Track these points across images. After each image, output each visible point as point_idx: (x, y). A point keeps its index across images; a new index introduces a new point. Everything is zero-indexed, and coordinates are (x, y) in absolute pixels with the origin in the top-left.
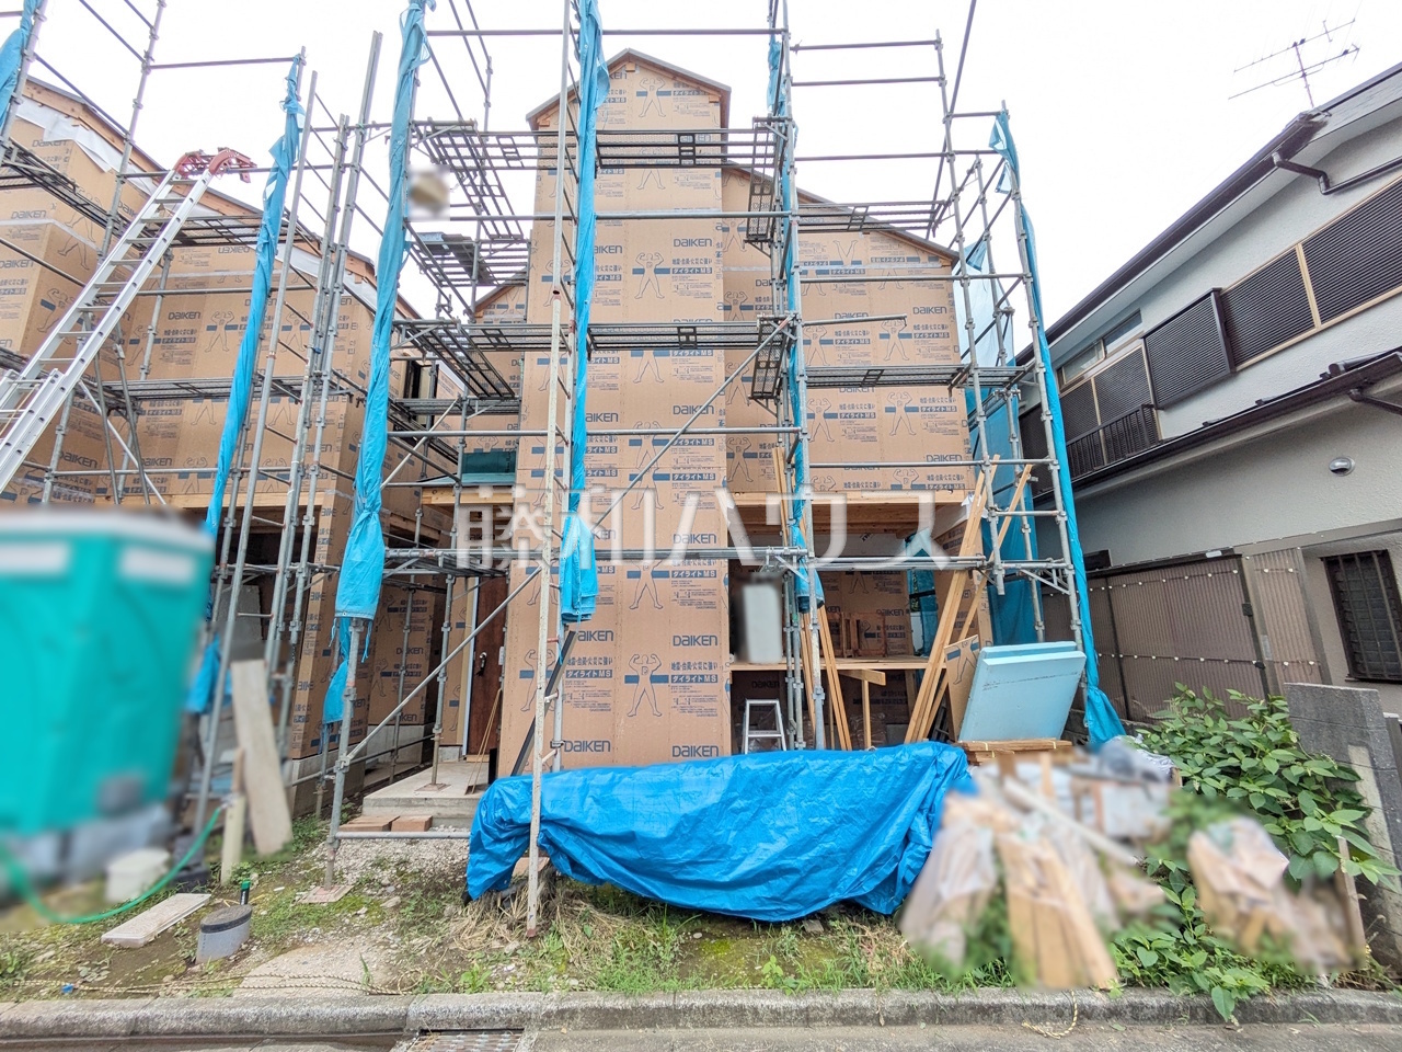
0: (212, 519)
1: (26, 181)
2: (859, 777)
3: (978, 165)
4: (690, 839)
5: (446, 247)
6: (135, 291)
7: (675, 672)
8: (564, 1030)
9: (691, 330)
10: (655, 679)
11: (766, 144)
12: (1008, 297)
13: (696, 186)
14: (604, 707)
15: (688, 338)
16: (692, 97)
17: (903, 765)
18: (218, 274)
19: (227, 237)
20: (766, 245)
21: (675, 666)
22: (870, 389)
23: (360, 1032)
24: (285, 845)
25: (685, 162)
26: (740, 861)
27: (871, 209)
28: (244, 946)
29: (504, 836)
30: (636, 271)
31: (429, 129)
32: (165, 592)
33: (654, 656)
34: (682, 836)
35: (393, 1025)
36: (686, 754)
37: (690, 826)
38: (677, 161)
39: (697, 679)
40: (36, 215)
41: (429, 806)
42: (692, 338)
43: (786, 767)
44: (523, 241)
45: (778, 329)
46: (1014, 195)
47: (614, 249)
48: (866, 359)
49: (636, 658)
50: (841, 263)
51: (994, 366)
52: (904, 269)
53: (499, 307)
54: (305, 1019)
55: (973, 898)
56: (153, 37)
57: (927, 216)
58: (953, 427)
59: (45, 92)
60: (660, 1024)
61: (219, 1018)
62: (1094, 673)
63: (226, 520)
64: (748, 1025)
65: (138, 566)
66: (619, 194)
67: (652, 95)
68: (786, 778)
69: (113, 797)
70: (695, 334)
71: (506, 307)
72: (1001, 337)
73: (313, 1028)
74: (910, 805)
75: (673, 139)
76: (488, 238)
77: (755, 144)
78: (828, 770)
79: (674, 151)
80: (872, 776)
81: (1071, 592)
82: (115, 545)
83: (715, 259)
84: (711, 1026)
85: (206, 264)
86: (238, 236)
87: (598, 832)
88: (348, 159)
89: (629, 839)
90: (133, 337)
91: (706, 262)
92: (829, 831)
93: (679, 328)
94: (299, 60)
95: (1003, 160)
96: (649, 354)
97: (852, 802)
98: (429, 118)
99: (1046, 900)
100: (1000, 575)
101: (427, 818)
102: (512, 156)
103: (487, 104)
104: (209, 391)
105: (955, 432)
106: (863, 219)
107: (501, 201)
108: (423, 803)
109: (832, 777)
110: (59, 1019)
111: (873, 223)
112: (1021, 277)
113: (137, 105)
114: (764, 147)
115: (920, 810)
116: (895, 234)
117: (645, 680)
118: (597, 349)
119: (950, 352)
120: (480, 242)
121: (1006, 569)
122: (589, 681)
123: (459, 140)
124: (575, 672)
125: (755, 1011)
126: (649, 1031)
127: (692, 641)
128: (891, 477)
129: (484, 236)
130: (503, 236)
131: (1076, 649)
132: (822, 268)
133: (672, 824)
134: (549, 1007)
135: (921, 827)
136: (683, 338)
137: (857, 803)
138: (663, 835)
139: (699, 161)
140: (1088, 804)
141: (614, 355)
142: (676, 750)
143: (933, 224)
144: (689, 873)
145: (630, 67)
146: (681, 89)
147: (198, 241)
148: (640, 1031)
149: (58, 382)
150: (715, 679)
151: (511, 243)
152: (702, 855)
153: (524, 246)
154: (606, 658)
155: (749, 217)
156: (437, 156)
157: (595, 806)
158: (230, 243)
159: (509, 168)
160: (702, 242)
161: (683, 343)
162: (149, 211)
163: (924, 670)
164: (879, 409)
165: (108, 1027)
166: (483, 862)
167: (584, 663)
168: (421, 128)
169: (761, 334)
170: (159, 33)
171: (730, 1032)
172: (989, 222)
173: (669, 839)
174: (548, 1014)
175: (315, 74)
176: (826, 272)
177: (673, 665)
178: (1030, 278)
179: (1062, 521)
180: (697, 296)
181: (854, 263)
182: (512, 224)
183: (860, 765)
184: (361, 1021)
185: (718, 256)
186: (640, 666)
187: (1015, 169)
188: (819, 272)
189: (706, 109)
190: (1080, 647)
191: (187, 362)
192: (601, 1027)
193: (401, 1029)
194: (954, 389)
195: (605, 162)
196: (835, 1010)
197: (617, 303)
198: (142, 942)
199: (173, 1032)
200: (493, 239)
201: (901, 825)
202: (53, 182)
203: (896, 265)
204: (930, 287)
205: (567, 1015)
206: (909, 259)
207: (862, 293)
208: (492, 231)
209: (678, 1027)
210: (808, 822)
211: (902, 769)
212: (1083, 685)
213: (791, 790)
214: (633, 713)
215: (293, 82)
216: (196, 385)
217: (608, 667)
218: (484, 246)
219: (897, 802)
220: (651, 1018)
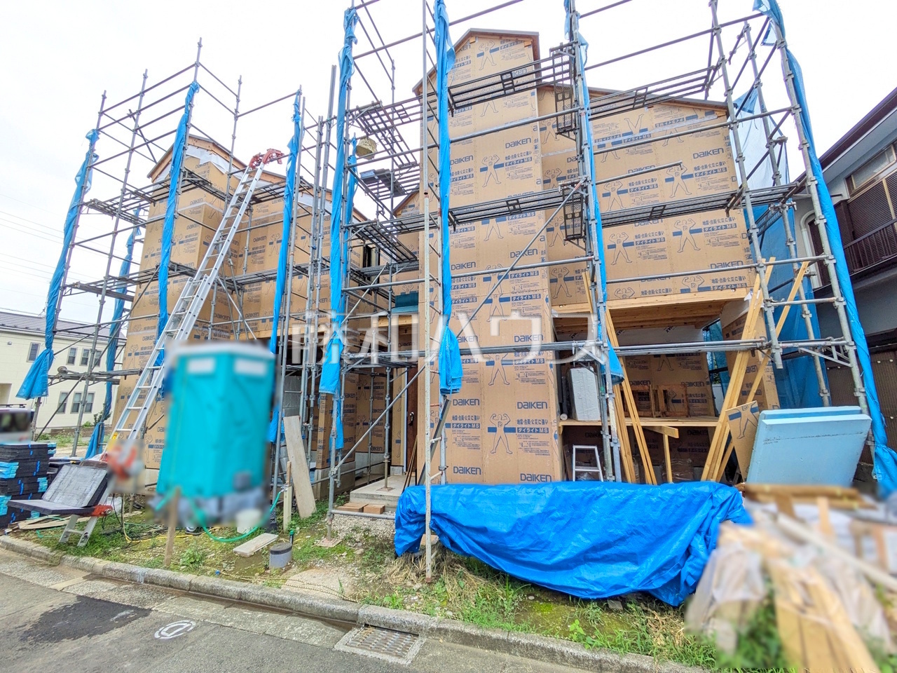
0: (272, 343)
1: (193, 186)
2: (646, 503)
3: (747, 29)
4: (523, 534)
5: (376, 178)
6: (235, 231)
7: (520, 426)
8: (441, 641)
9: (515, 201)
10: (507, 430)
11: (562, 64)
12: (781, 128)
13: (519, 105)
14: (476, 447)
15: (514, 207)
16: (513, 47)
17: (682, 497)
18: (273, 214)
19: (274, 195)
20: (571, 133)
21: (519, 422)
22: (660, 220)
23: (336, 618)
24: (313, 514)
25: (507, 92)
26: (558, 552)
27: (650, 89)
28: (289, 564)
29: (412, 520)
30: (482, 170)
31: (357, 112)
32: (254, 380)
33: (505, 415)
34: (518, 532)
35: (351, 618)
36: (529, 479)
37: (523, 526)
38: (502, 93)
39: (534, 431)
40: (199, 201)
41: (384, 500)
42: (517, 207)
43: (590, 492)
44: (417, 165)
45: (574, 189)
46: (781, 44)
47: (468, 158)
48: (656, 199)
49: (494, 416)
50: (631, 133)
51: (772, 186)
52: (684, 126)
53: (410, 207)
54: (311, 606)
55: (744, 605)
56: (238, 101)
57: (702, 81)
58: (734, 240)
59: (196, 141)
60: (499, 649)
61: (274, 598)
62: (881, 433)
63: (279, 342)
64: (557, 663)
65: (243, 367)
66: (470, 123)
67: (487, 53)
68: (590, 500)
69: (239, 484)
70: (518, 203)
71: (414, 206)
72: (775, 165)
73: (314, 612)
74: (690, 528)
75: (498, 79)
76: (397, 168)
77: (553, 67)
78: (623, 497)
79: (500, 86)
80: (657, 504)
81: (853, 363)
82: (232, 357)
83: (533, 150)
84: (532, 658)
85: (267, 210)
86: (278, 193)
87: (464, 524)
88: (324, 140)
89: (483, 531)
90: (240, 253)
91: (528, 154)
92: (622, 539)
93: (507, 202)
94: (299, 93)
95: (768, 19)
96: (493, 221)
97: (641, 521)
98: (357, 106)
99: (811, 616)
100: (778, 354)
101: (382, 506)
102: (404, 116)
103: (393, 88)
104: (270, 276)
105: (736, 244)
106: (645, 98)
107: (401, 144)
108: (379, 498)
109: (625, 502)
110: (212, 586)
111: (653, 99)
112: (789, 111)
113: (234, 138)
114: (561, 67)
115: (699, 532)
116: (675, 102)
117: (500, 430)
118: (459, 223)
119: (729, 182)
120: (394, 170)
121: (784, 349)
122: (466, 430)
123: (374, 115)
124: (457, 424)
125: (562, 654)
126: (492, 652)
127: (530, 405)
128: (680, 283)
129: (396, 167)
130: (406, 165)
131: (861, 412)
132: (616, 140)
133: (511, 524)
134: (432, 625)
135: (699, 545)
136: (511, 208)
137: (644, 522)
138: (505, 530)
139: (517, 89)
140: (868, 543)
141: (471, 226)
142: (523, 476)
143: (707, 85)
144: (523, 556)
145: (472, 40)
146: (506, 43)
147: (262, 199)
148: (486, 651)
149: (207, 280)
150: (547, 431)
151: (410, 167)
152: (531, 546)
153: (417, 168)
154: (475, 416)
155: (557, 116)
156: (364, 126)
157: (462, 508)
158: (276, 198)
159: (403, 123)
160: (524, 141)
161: (512, 210)
162: (240, 190)
163: (715, 427)
164: (668, 234)
165: (230, 593)
166: (403, 535)
167: (463, 419)
168: (354, 113)
169: (564, 196)
170: (240, 98)
171: (545, 664)
172: (759, 71)
173: (510, 533)
174: (432, 629)
175: (304, 98)
176: (620, 142)
177: (518, 421)
178: (799, 109)
179: (840, 307)
180: (523, 178)
181: (641, 131)
182: (409, 156)
183: (648, 495)
184: (337, 613)
185: (536, 148)
186: (497, 421)
187: (780, 25)
188: (614, 144)
189: (522, 52)
190: (865, 410)
191: (262, 262)
192: (463, 644)
193: (355, 622)
194: (731, 211)
195: (458, 105)
196: (622, 666)
197: (471, 192)
198: (248, 555)
199: (256, 601)
200: (401, 168)
201: (683, 541)
202: (202, 184)
203: (677, 125)
204: (708, 135)
205: (442, 632)
206: (688, 118)
207: (650, 151)
208: (400, 163)
209: (510, 654)
210: (606, 532)
211: (681, 500)
212: (869, 443)
213: (594, 509)
214: (494, 451)
215: (297, 105)
216: (265, 274)
217: (477, 422)
218: (397, 173)
219: (678, 526)
220: (493, 644)
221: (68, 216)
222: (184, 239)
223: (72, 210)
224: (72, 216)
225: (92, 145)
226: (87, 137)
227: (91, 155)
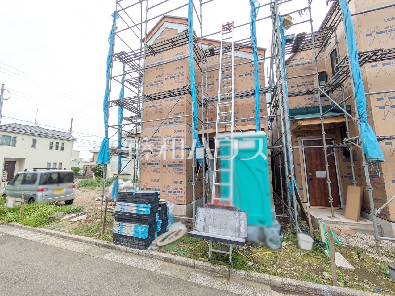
5: (294, 39)
18: (216, 64)
53: (294, 60)
59: (176, 19)
71: (297, 59)
85: (212, 61)
221: (108, 61)
222: (174, 75)
223: (109, 58)
224: (110, 61)
225: (114, 20)
226: (112, 16)
227: (114, 27)
